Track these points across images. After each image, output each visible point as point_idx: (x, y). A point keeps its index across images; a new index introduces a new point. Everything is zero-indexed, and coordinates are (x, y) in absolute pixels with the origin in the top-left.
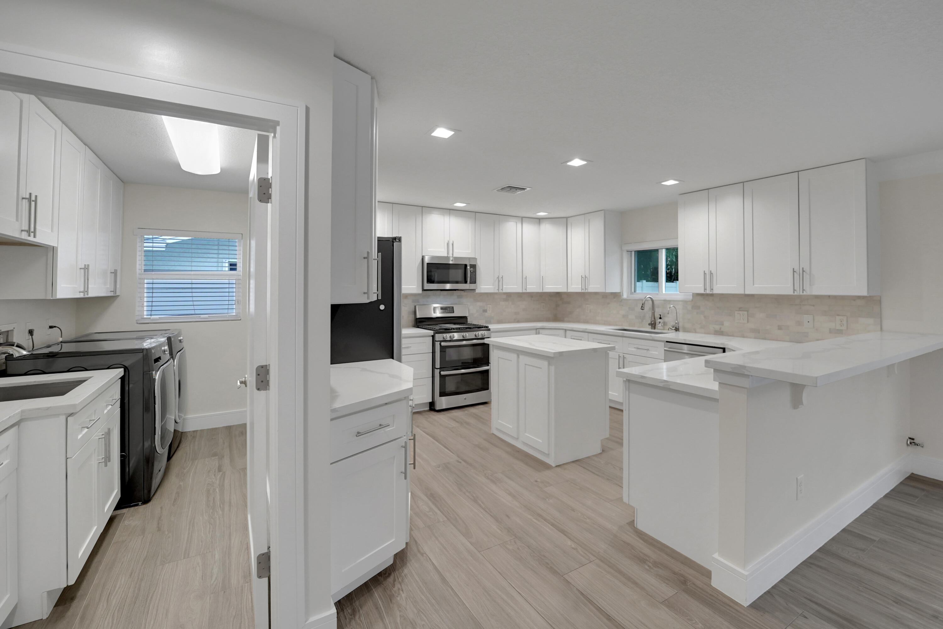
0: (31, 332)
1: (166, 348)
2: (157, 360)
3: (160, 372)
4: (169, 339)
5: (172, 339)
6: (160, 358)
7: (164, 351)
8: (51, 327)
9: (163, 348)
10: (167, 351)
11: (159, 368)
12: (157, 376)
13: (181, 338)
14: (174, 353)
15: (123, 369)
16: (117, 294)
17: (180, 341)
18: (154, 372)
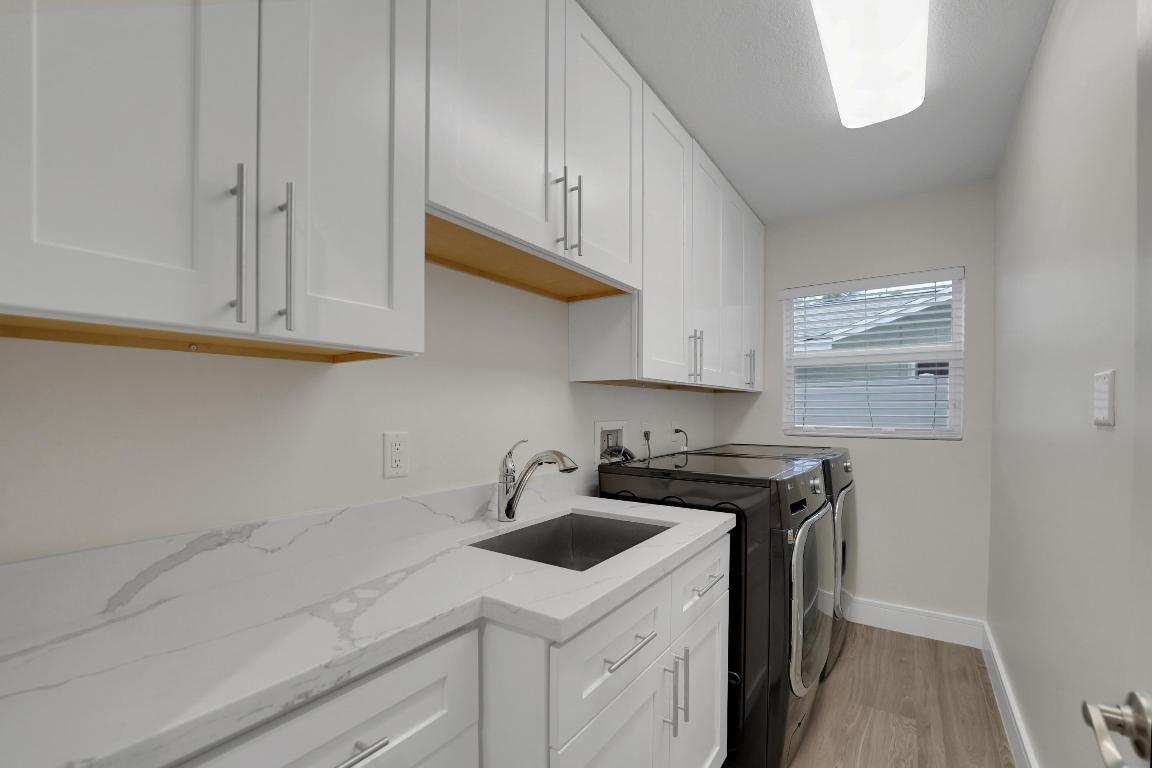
0: (647, 435)
1: (818, 481)
2: (799, 505)
3: (803, 533)
4: (826, 465)
5: (832, 465)
6: (804, 502)
7: (814, 488)
8: (677, 431)
9: (812, 482)
10: (818, 488)
11: (803, 522)
12: (798, 539)
13: (849, 464)
14: (835, 491)
15: (734, 515)
16: (757, 388)
17: (847, 469)
18: (790, 532)
